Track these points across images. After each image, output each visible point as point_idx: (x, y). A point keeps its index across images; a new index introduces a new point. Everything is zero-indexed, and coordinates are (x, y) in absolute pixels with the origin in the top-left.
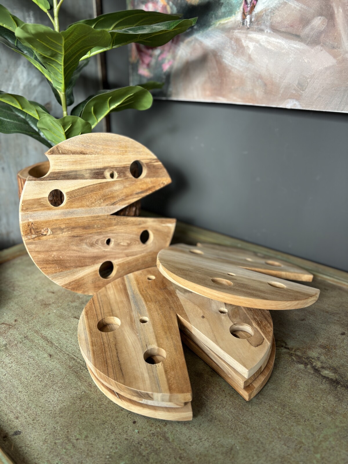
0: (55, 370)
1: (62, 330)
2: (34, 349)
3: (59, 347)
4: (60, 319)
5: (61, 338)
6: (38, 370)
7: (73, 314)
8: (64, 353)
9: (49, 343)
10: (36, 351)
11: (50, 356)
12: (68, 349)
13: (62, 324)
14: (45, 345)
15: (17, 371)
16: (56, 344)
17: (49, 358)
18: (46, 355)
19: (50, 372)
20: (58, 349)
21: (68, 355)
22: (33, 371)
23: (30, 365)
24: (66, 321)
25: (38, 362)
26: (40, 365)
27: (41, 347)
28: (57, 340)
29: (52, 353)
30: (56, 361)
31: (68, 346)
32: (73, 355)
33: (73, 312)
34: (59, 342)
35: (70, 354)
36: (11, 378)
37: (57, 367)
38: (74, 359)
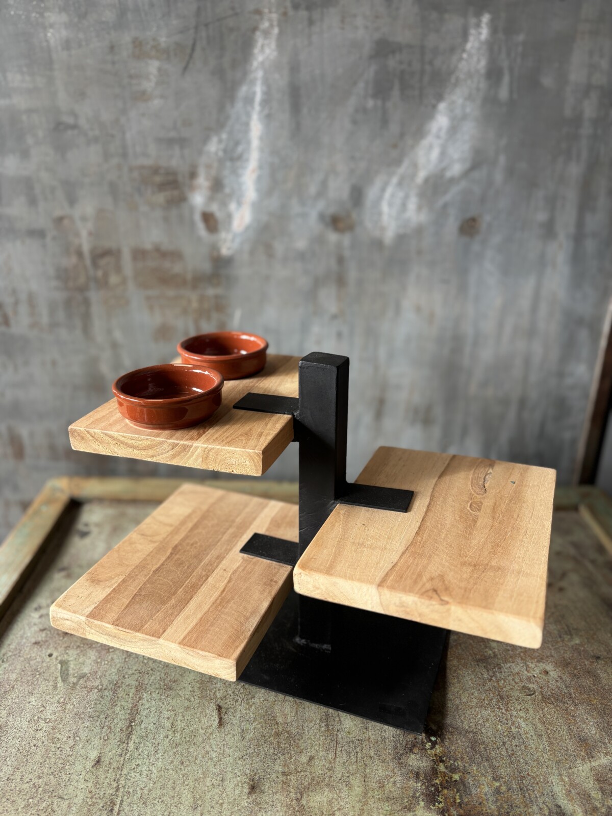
0: (67, 802)
1: (171, 720)
2: (98, 723)
3: (128, 755)
4: (196, 689)
5: (151, 736)
6: (52, 777)
7: (224, 698)
8: (118, 776)
9: (127, 729)
10: (97, 730)
11: (98, 762)
12: (133, 774)
13: (186, 704)
14: (118, 730)
15: (33, 748)
16: (131, 744)
17: (89, 765)
18: (94, 755)
19: (56, 800)
20: (122, 759)
21: (117, 789)
22: (45, 771)
23: (58, 753)
24: (199, 703)
25: (71, 759)
26: (67, 767)
27: (110, 728)
28: (142, 737)
29: (106, 760)
30: (90, 784)
31: (139, 769)
32: (122, 797)
33: (230, 692)
34: (140, 743)
35: (121, 790)
36: (14, 751)
37: (76, 800)
38: (112, 810)
